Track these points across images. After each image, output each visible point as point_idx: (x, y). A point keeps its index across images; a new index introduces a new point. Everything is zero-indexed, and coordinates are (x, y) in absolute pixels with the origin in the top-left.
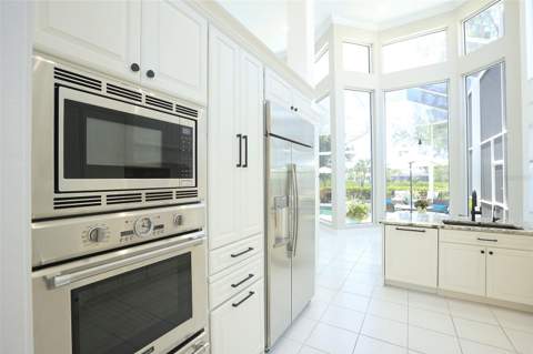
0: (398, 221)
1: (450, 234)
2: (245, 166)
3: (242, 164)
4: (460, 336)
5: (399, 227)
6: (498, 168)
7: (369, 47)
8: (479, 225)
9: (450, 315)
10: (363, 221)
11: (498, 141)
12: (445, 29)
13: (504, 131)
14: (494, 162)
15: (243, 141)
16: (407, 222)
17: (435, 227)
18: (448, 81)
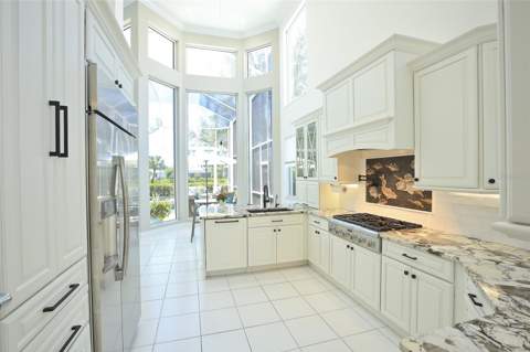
0: (216, 214)
1: (255, 220)
2: (65, 155)
3: (60, 152)
4: (271, 298)
5: (217, 220)
6: (265, 167)
7: (175, 43)
8: (269, 210)
9: (260, 286)
10: (166, 219)
11: (264, 147)
12: (235, 53)
13: (269, 140)
14: (262, 163)
15: (62, 112)
16: (224, 215)
17: (245, 216)
18: (236, 95)
